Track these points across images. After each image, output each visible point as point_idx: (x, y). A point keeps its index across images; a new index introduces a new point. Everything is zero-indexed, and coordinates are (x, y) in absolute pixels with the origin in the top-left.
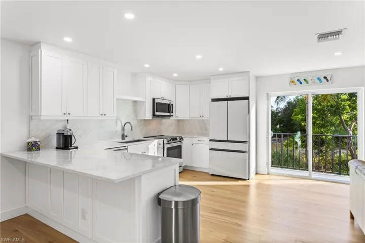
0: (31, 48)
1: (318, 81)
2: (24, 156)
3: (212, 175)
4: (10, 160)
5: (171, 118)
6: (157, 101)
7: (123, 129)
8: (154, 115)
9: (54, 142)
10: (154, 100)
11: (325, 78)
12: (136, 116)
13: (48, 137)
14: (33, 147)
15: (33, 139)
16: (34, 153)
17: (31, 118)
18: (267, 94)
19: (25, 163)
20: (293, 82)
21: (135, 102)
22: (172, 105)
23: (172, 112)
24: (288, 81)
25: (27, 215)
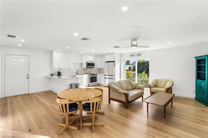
0: (52, 52)
1: (137, 55)
2: (50, 77)
3: (105, 86)
4: (47, 77)
5: (94, 68)
6: (88, 63)
7: (77, 71)
8: (87, 67)
9: (57, 74)
10: (87, 62)
11: (139, 54)
12: (82, 67)
13: (55, 73)
14: (52, 75)
15: (52, 73)
16: (52, 76)
17: (52, 68)
18: (124, 60)
19: (50, 78)
20: (130, 56)
21: (81, 63)
22: (94, 64)
23: (94, 66)
24: (129, 55)
25: (51, 91)
